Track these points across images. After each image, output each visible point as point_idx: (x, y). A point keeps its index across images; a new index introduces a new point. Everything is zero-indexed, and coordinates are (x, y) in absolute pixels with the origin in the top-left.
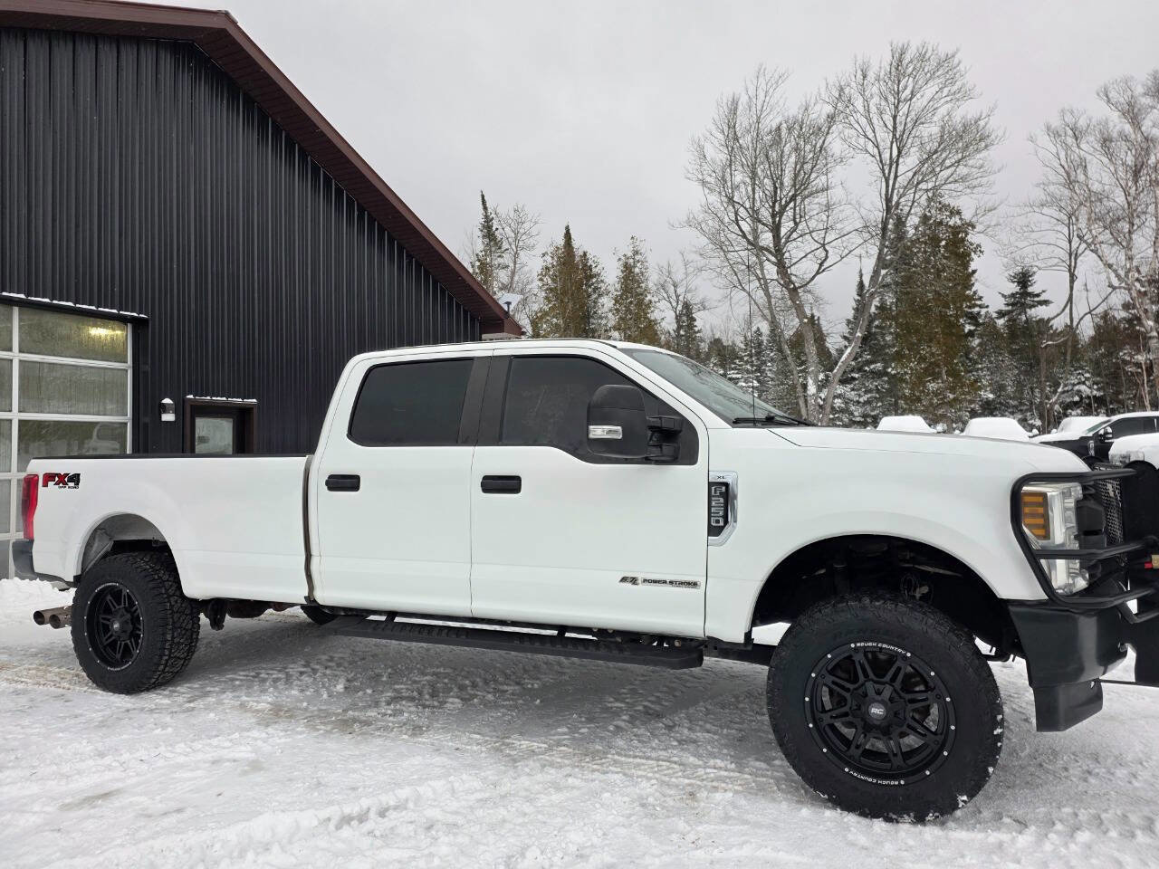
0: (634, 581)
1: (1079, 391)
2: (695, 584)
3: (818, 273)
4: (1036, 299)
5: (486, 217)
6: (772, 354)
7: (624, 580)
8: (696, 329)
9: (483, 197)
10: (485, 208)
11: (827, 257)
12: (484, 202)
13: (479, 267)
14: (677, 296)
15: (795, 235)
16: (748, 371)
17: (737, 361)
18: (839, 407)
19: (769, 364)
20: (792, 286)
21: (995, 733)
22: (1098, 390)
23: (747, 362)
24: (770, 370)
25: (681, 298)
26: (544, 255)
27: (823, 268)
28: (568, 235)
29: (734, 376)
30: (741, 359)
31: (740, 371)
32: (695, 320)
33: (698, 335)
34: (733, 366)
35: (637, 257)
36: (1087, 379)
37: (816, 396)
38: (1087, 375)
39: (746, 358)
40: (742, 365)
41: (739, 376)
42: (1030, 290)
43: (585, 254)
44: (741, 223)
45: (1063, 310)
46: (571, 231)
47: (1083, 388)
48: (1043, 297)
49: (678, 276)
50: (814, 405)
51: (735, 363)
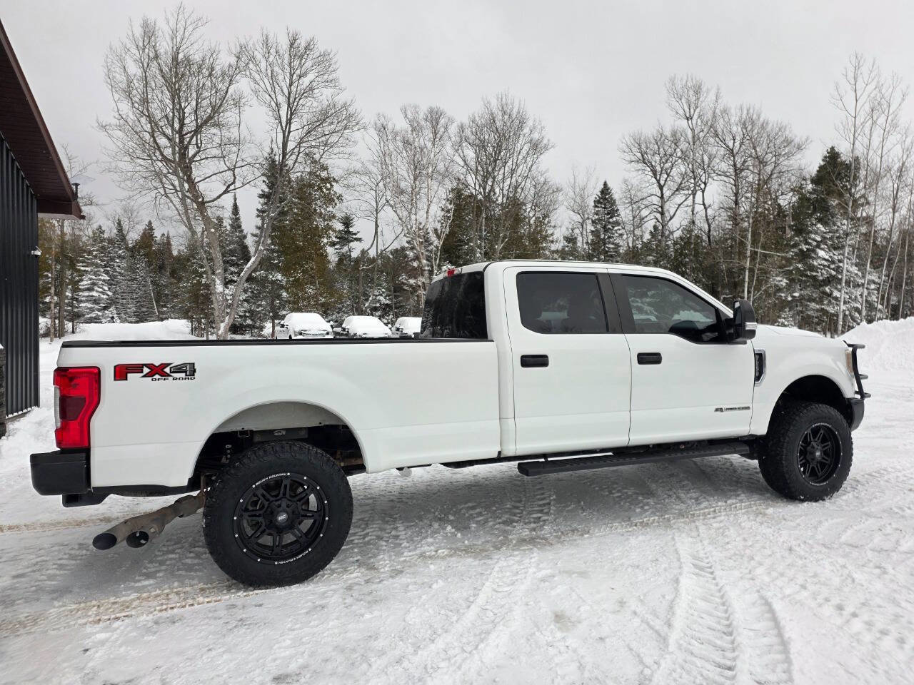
0: (721, 410)
1: (379, 300)
2: (748, 408)
3: (224, 192)
4: (354, 236)
6: (120, 252)
7: (717, 410)
11: (234, 182)
16: (97, 266)
19: (118, 260)
20: (200, 200)
22: (389, 299)
23: (95, 257)
24: (119, 266)
27: (229, 190)
31: (89, 265)
36: (384, 293)
38: (383, 290)
39: (94, 253)
41: (88, 269)
42: (351, 229)
45: (372, 246)
47: (381, 298)
48: (358, 236)
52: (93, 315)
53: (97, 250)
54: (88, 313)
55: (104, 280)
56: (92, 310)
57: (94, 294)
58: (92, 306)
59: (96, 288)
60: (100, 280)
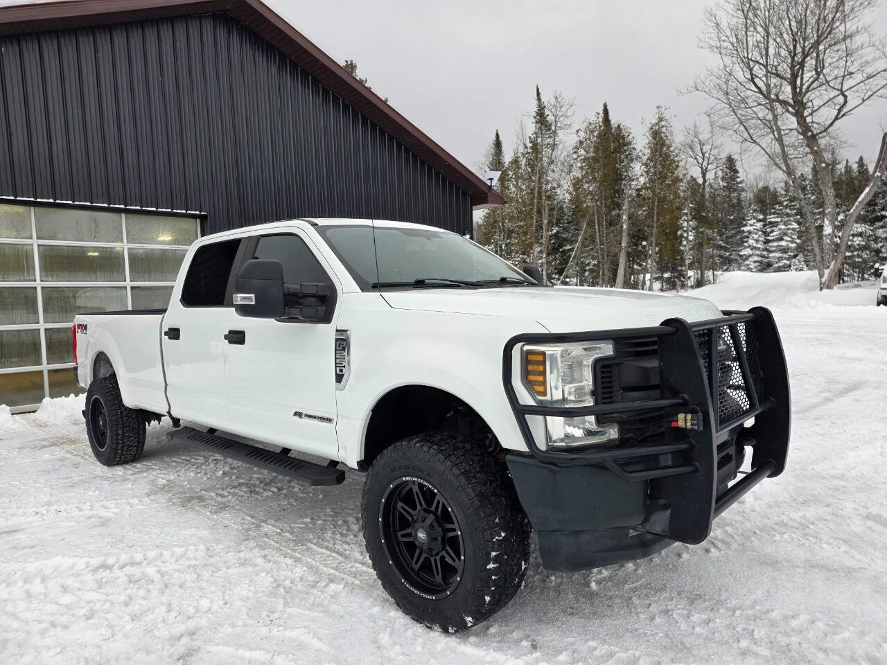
0: (300, 415)
2: (329, 420)
3: (836, 118)
5: (539, 106)
6: (813, 198)
7: (296, 414)
8: (738, 180)
9: (538, 89)
10: (539, 99)
11: (846, 102)
12: (538, 94)
13: (531, 148)
14: (703, 154)
15: (815, 85)
16: (788, 215)
17: (777, 207)
18: (859, 245)
20: (810, 134)
21: (488, 567)
23: (786, 207)
25: (707, 155)
26: (577, 131)
27: (842, 113)
28: (606, 111)
29: (773, 220)
30: (780, 203)
31: (780, 215)
32: (738, 172)
33: (739, 185)
34: (773, 211)
35: (663, 123)
37: (833, 235)
39: (785, 203)
40: (781, 210)
41: (779, 220)
43: (619, 126)
44: (757, 80)
46: (608, 108)
49: (705, 136)
50: (829, 244)
51: (775, 209)
52: (781, 264)
53: (787, 200)
54: (777, 263)
55: (793, 229)
56: (780, 259)
57: (783, 243)
58: (780, 255)
59: (785, 238)
60: (789, 229)
